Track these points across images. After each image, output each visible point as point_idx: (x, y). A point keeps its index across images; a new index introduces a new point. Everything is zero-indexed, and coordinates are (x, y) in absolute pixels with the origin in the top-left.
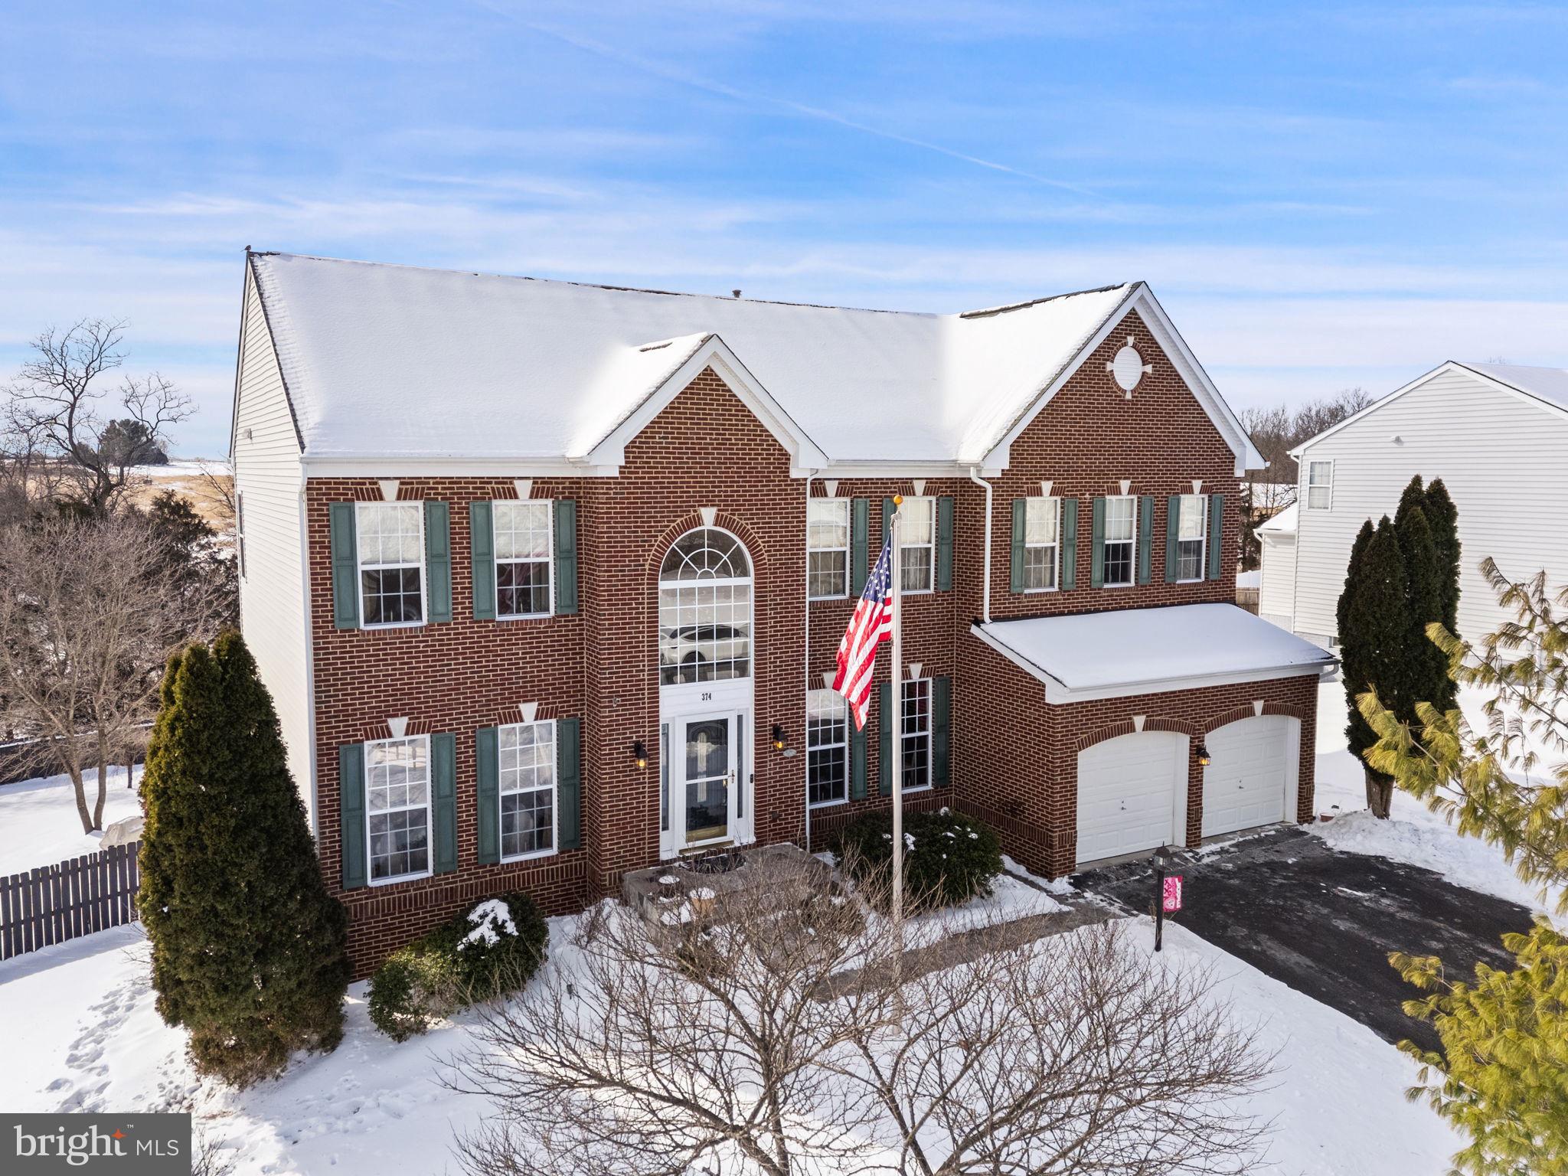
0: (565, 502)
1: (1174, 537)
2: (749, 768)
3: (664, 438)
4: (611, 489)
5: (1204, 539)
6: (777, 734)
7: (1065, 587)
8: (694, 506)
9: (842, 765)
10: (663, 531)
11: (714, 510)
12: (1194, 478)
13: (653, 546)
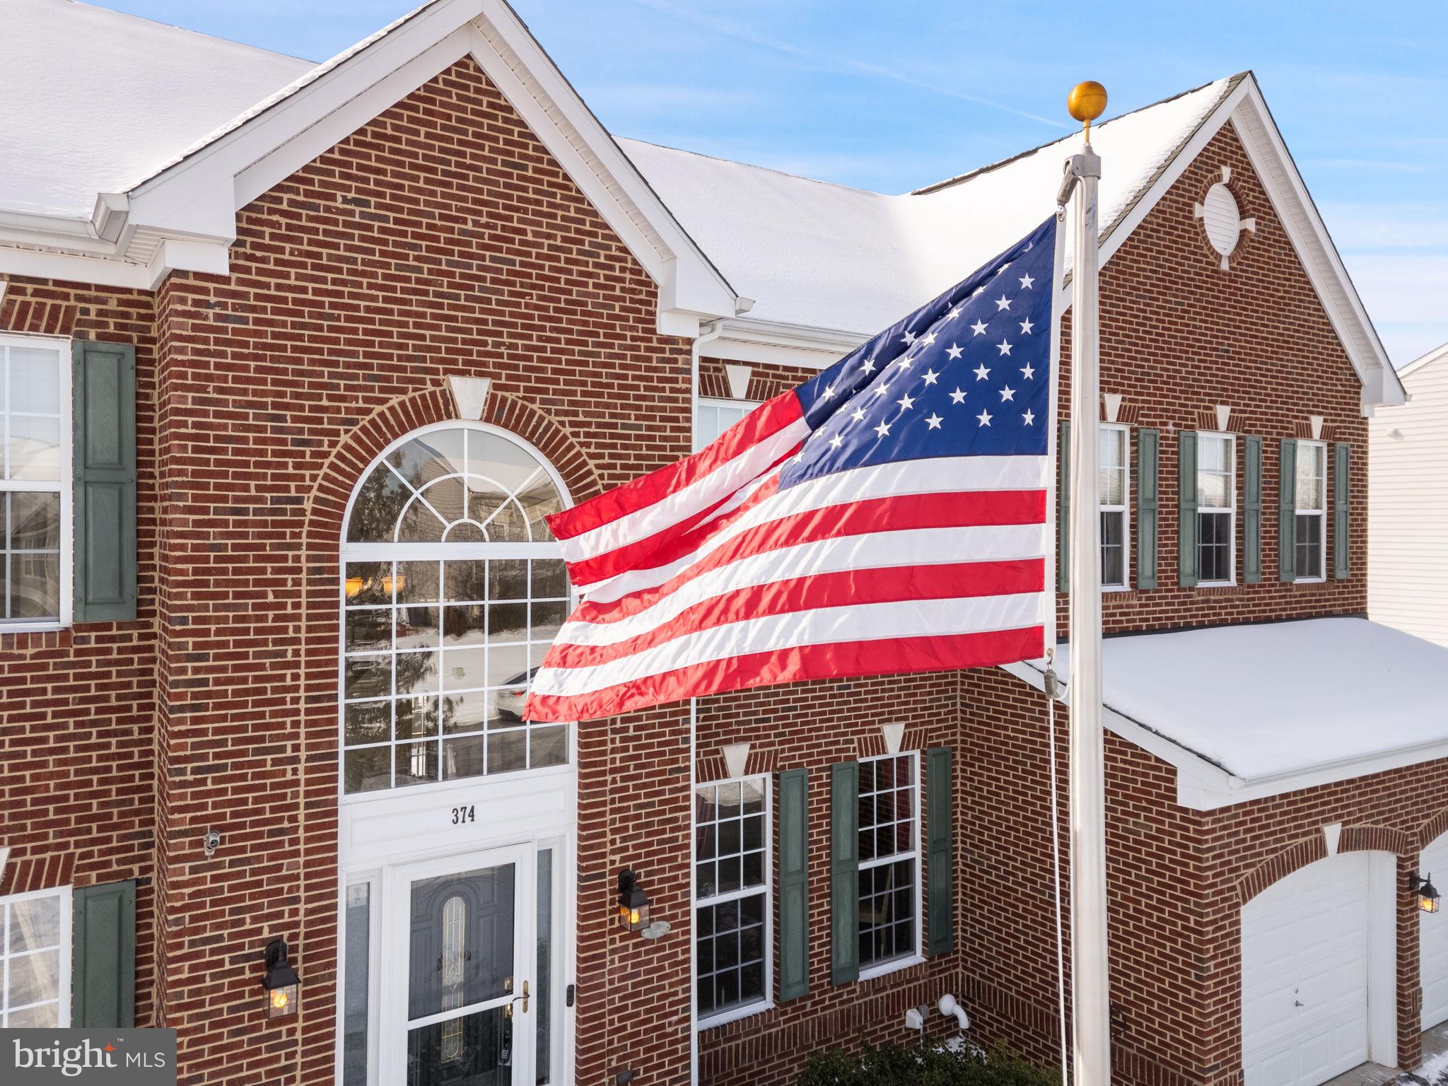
0: (104, 346)
1: (1289, 507)
2: (565, 971)
3: (356, 202)
4: (208, 305)
5: (1323, 512)
6: (628, 890)
7: (1143, 584)
8: (436, 372)
9: (760, 931)
10: (354, 422)
11: (484, 385)
12: (1312, 413)
13: (325, 455)
